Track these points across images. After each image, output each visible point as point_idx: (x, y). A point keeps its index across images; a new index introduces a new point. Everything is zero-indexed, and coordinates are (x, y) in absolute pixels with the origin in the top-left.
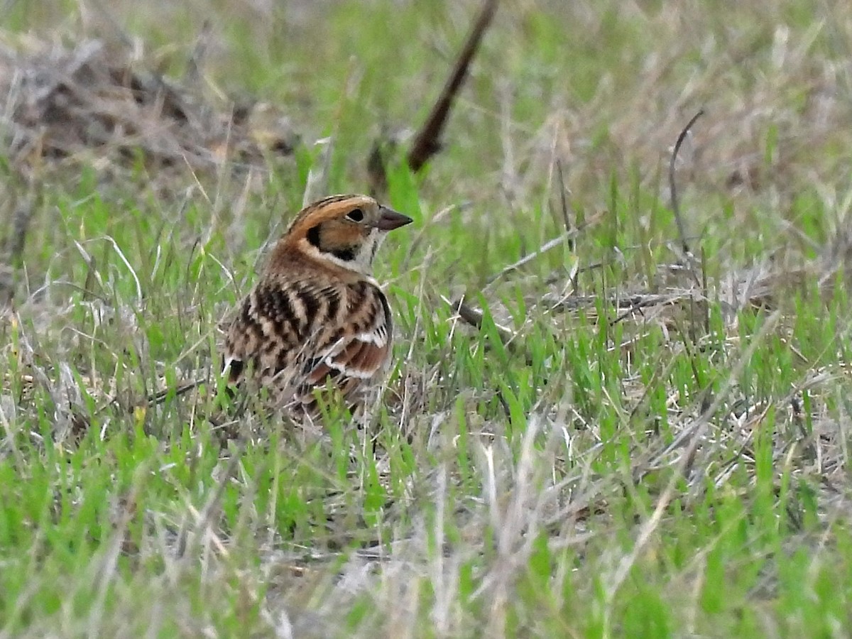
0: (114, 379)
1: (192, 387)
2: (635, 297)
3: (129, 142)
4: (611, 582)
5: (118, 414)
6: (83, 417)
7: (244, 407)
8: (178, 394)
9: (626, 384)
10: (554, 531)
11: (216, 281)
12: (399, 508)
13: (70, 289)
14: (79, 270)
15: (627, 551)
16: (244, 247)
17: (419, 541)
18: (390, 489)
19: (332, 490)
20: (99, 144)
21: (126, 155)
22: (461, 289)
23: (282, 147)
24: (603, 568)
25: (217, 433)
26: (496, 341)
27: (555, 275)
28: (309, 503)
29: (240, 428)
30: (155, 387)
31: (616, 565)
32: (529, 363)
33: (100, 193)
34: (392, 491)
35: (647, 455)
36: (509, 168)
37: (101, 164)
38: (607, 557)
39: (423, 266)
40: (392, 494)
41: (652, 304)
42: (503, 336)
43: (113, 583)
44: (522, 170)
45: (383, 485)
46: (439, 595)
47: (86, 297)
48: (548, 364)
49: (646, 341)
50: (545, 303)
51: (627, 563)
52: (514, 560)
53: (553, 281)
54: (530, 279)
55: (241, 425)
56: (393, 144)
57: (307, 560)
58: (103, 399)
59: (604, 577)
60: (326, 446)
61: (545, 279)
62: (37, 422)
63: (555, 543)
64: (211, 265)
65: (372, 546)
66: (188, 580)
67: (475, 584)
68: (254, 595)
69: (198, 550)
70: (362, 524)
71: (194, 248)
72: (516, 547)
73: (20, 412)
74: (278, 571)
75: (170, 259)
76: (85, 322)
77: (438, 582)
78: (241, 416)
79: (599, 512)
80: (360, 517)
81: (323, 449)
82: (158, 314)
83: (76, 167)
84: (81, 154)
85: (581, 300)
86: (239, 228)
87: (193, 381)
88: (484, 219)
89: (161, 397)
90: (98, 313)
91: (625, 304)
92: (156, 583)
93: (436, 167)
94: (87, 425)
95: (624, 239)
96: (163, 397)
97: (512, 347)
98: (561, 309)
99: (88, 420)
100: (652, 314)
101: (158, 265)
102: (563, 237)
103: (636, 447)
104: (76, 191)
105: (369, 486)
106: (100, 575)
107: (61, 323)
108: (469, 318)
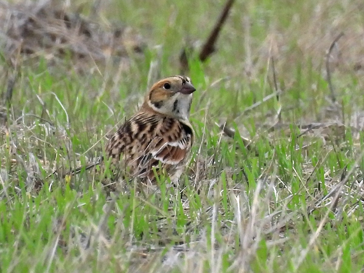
0: (55, 162)
1: (93, 166)
2: (309, 124)
3: (63, 46)
4: (296, 262)
5: (57, 179)
6: (40, 180)
7: (118, 176)
8: (87, 169)
9: (304, 166)
10: (269, 237)
11: (105, 114)
12: (193, 226)
13: (34, 118)
14: (39, 109)
15: (304, 247)
16: (119, 98)
17: (203, 242)
18: (189, 216)
19: (161, 217)
20: (48, 47)
21: (61, 52)
22: (224, 119)
23: (138, 49)
24: (292, 256)
25: (105, 189)
26: (241, 144)
27: (270, 112)
28: (149, 223)
29: (116, 186)
30: (75, 166)
31: (299, 254)
32: (257, 155)
33: (49, 71)
34: (190, 217)
35: (315, 200)
36: (249, 61)
37: (49, 57)
38: (294, 250)
39: (206, 108)
40: (190, 219)
41: (318, 127)
42: (245, 142)
43: (54, 260)
44: (255, 62)
45: (185, 214)
46: (213, 269)
47: (42, 121)
48: (266, 155)
49: (314, 145)
50: (265, 127)
51: (304, 253)
52: (249, 252)
53: (269, 115)
54: (258, 114)
55: (117, 185)
56: (192, 49)
57: (148, 250)
58: (50, 172)
59: (293, 260)
60: (158, 195)
61: (265, 114)
62: (18, 182)
63: (269, 243)
64: (103, 107)
65: (181, 244)
66: (91, 259)
67: (230, 263)
68: (123, 267)
69: (96, 244)
70: (176, 233)
71: (94, 99)
72: (250, 245)
73: (10, 177)
74: (134, 256)
75: (83, 104)
76: (41, 134)
77: (212, 262)
79: (291, 228)
80: (175, 230)
81: (156, 197)
82: (77, 131)
83: (37, 58)
84: (40, 52)
85: (283, 125)
86: (116, 89)
87: (94, 163)
88: (236, 86)
89: (78, 171)
90: (47, 129)
91: (304, 127)
92: (75, 260)
93: (213, 60)
94: (42, 184)
95: (304, 95)
96: (80, 171)
97: (249, 147)
98: (272, 129)
99: (42, 181)
100: (318, 132)
101: (77, 106)
102: (274, 95)
103: (309, 196)
104: (37, 70)
105: (178, 215)
106: (48, 257)
107: (30, 134)
108: (228, 133)
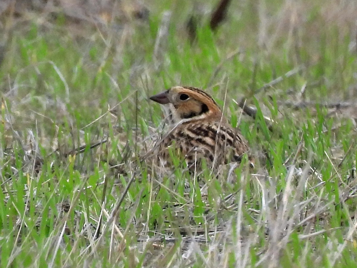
0: (56, 139)
1: (99, 144)
2: (336, 103)
3: (57, 10)
4: (332, 258)
5: (58, 158)
6: (39, 159)
7: (128, 156)
8: (91, 148)
9: (333, 150)
10: (299, 230)
11: (107, 87)
12: (213, 213)
13: (29, 89)
15: (341, 242)
16: (122, 69)
18: (207, 204)
19: (176, 204)
20: (39, 10)
21: (54, 17)
22: (241, 95)
23: (140, 15)
24: (328, 251)
25: (112, 170)
26: (263, 125)
27: (292, 90)
28: (164, 210)
29: (125, 168)
30: (79, 144)
31: (335, 249)
32: (281, 137)
33: (40, 37)
34: (209, 205)
35: (348, 189)
36: (262, 32)
37: (40, 20)
38: (330, 244)
39: (222, 82)
40: (209, 206)
41: (346, 107)
42: (267, 122)
44: (270, 31)
45: (203, 201)
46: (239, 262)
48: (291, 136)
49: (343, 127)
50: (289, 105)
51: (341, 248)
52: (280, 245)
53: (290, 93)
54: (278, 92)
55: (126, 166)
56: (200, 17)
57: (162, 241)
58: (51, 150)
59: (328, 256)
60: (173, 179)
61: (287, 91)
62: (14, 161)
63: (302, 236)
64: (104, 78)
65: (199, 235)
66: (102, 250)
67: (258, 258)
68: (137, 260)
70: (193, 222)
71: (96, 70)
72: (281, 236)
73: (5, 155)
74: (149, 247)
75: (83, 73)
76: (38, 106)
77: (238, 255)
78: (126, 162)
79: (321, 219)
80: (192, 218)
81: (171, 181)
82: (78, 104)
83: (26, 23)
84: (29, 15)
85: (307, 104)
86: (120, 58)
87: (100, 141)
88: (252, 59)
89: (82, 150)
90: (45, 102)
91: (332, 107)
92: (84, 250)
93: (224, 27)
94: (41, 164)
95: (328, 71)
97: (271, 129)
98: (297, 109)
99: (42, 161)
100: (347, 113)
102: (296, 70)
103: (342, 184)
104: (30, 35)
105: (196, 201)
108: (247, 112)
